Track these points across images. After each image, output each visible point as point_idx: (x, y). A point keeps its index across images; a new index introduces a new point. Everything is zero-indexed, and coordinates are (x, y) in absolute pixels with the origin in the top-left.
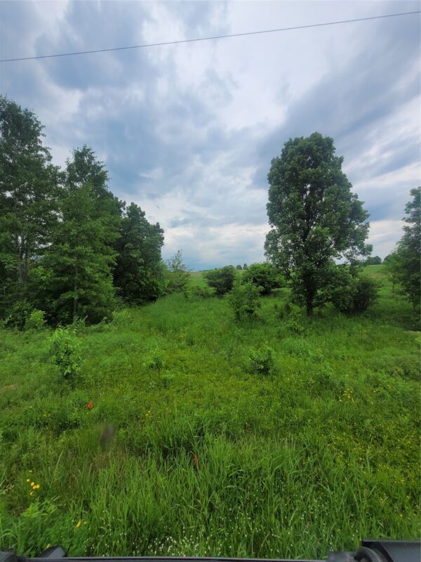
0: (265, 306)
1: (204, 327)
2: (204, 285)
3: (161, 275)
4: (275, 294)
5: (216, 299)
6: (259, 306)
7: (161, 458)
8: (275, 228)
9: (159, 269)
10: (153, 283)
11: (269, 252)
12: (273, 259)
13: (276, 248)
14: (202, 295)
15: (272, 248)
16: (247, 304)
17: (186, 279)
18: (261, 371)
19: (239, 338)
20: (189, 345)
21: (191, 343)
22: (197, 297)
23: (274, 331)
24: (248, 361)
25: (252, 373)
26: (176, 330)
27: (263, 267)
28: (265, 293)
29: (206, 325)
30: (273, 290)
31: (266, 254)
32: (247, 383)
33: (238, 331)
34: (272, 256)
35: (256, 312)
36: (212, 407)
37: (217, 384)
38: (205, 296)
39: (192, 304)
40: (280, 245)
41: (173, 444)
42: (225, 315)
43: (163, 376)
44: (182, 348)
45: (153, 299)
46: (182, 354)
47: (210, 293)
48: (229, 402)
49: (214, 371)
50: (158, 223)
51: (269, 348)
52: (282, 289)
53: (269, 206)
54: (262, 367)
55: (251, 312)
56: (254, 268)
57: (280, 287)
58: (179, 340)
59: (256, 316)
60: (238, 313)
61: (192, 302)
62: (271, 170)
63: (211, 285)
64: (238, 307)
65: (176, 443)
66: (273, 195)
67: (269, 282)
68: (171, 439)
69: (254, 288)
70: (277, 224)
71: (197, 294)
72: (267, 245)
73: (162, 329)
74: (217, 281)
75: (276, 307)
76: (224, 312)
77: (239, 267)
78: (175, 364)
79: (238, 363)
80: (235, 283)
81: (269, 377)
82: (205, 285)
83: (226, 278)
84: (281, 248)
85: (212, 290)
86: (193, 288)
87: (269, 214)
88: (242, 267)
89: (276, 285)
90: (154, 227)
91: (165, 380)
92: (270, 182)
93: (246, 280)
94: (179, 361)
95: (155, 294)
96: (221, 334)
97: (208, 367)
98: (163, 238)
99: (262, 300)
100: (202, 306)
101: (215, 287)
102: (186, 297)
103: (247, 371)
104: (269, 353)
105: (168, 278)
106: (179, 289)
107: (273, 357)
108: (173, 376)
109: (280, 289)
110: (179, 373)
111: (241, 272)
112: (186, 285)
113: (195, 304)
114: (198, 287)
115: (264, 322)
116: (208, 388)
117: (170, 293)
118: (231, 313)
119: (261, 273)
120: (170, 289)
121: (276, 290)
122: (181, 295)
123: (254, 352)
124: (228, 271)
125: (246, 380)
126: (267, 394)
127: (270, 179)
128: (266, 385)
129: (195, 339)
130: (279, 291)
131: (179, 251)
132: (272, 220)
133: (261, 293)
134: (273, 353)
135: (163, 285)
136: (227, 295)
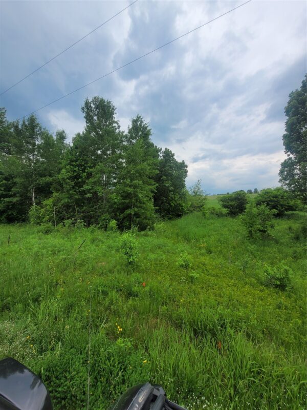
0: (278, 228)
1: (219, 240)
2: (218, 206)
3: (185, 198)
4: (289, 217)
5: (229, 219)
6: (272, 227)
8: (292, 156)
9: (184, 194)
10: (180, 204)
11: (285, 179)
12: (289, 185)
13: (293, 175)
14: (217, 214)
15: (288, 175)
16: (260, 224)
17: (204, 201)
18: (277, 286)
19: (252, 253)
20: (208, 253)
21: (209, 252)
22: (212, 216)
23: (290, 251)
24: (263, 276)
25: (267, 286)
26: (197, 241)
27: (276, 193)
28: (279, 215)
29: (222, 239)
30: (286, 213)
31: (280, 181)
32: (261, 294)
33: (252, 247)
34: (287, 182)
35: (269, 232)
36: (231, 307)
37: (235, 289)
38: (219, 215)
39: (209, 221)
40: (297, 171)
41: (201, 327)
42: (238, 232)
43: (191, 274)
44: (202, 255)
45: (179, 216)
46: (203, 259)
47: (224, 213)
48: (246, 307)
49: (231, 278)
50: (183, 161)
51: (286, 267)
52: (297, 212)
53: (285, 137)
54: (278, 283)
55: (264, 231)
56: (267, 192)
57: (295, 210)
58: (200, 248)
59: (269, 235)
60: (250, 232)
61: (208, 219)
62: (289, 103)
63: (225, 206)
64: (251, 227)
65: (203, 327)
66: (291, 127)
67: (282, 206)
68: (199, 323)
69: (267, 212)
70: (295, 152)
71: (212, 213)
72: (281, 172)
73: (187, 239)
74: (230, 203)
75: (290, 228)
76: (236, 229)
77: (250, 192)
78: (198, 266)
79: (253, 275)
80: (248, 206)
81: (286, 293)
82: (220, 207)
83: (238, 202)
84: (298, 174)
85: (225, 211)
86: (209, 209)
87: (284, 144)
88: (253, 191)
89: (291, 208)
90: (181, 164)
91: (192, 278)
92: (287, 115)
93: (259, 203)
94: (200, 264)
95: (181, 212)
96: (234, 248)
97: (225, 273)
98: (187, 172)
99: (275, 221)
100: (217, 223)
101: (227, 208)
102: (204, 215)
103: (262, 284)
104: (286, 271)
105: (190, 201)
106: (198, 209)
107: (290, 276)
108: (197, 275)
109: (294, 212)
110: (202, 275)
111: (253, 196)
112: (204, 206)
113: (211, 221)
114: (213, 208)
115: (277, 242)
116: (227, 291)
117: (192, 212)
118: (243, 230)
119: (273, 197)
120: (192, 209)
121: (290, 212)
122: (200, 214)
123: (269, 269)
124: (240, 195)
125: (261, 291)
126: (285, 309)
127: (288, 111)
128: (282, 299)
129: (213, 249)
130: (293, 214)
131: (198, 180)
132: (289, 148)
133: (274, 215)
134: (291, 272)
135: (186, 205)
136: (241, 216)
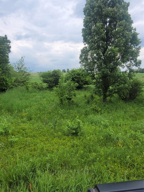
0: (79, 96)
1: (39, 109)
2: (39, 81)
3: (9, 74)
4: (86, 89)
5: (48, 91)
6: (75, 95)
7: (8, 188)
8: (87, 45)
9: (7, 69)
10: (3, 79)
11: (83, 61)
12: (85, 66)
13: (86, 59)
14: (39, 88)
15: (84, 59)
16: (68, 94)
17: (27, 77)
18: (73, 134)
19: (61, 115)
20: (29, 120)
21: (30, 119)
22: (35, 90)
23: (83, 111)
24: (66, 128)
25: (68, 135)
26: (20, 111)
27: (78, 71)
28: (79, 88)
29: (41, 108)
30: (84, 86)
31: (80, 62)
32: (64, 141)
33: (61, 111)
34: (84, 64)
35: (73, 99)
36: (42, 156)
37: (47, 142)
38: (41, 89)
39: (32, 94)
40: (89, 57)
41: (16, 179)
42: (53, 101)
43: (10, 140)
44: (24, 122)
45: (3, 90)
46: (23, 125)
47: (44, 87)
48: (53, 152)
49: (45, 135)
50: (6, 36)
51: (79, 120)
53: (83, 30)
54: (74, 131)
55: (70, 99)
56: (73, 71)
57: (88, 84)
58: (22, 117)
59: (73, 102)
60: (61, 100)
61: (31, 93)
63: (45, 81)
64: (62, 96)
65: (17, 178)
66: (87, 23)
67: (82, 81)
68: (14, 176)
69: (72, 84)
70: (88, 43)
71: (35, 88)
72: (81, 56)
73: (10, 110)
74: (49, 79)
75: (85, 96)
77: (64, 71)
78: (18, 132)
79: (60, 130)
80: (60, 80)
81: (78, 137)
82: (41, 82)
83: (55, 78)
84: (90, 59)
85: (45, 85)
86: (32, 84)
87: (83, 36)
88: (66, 71)
89: (86, 83)
90: (3, 38)
91: (11, 142)
93: (67, 79)
94: (21, 130)
95: (5, 87)
96: (50, 113)
97: (40, 133)
98: (10, 47)
99: (76, 92)
100: (38, 95)
101: (47, 83)
102: (27, 89)
103: (65, 135)
104: (79, 123)
105: (14, 76)
106: (22, 84)
107: (81, 126)
108: (16, 139)
109: (89, 86)
110: (21, 137)
111: (64, 74)
112: (27, 81)
113: (34, 94)
114: (36, 83)
115: (77, 106)
116: (40, 146)
117: (16, 86)
118: (57, 100)
119: (77, 75)
120: (16, 84)
121: (86, 86)
122: (24, 88)
123: (70, 123)
124: (56, 72)
125: (64, 139)
126: (76, 147)
128: (76, 141)
129: (33, 116)
130: (88, 87)
131: (22, 57)
132: (85, 40)
133: (76, 87)
134: (81, 123)
135: (10, 81)
136: (55, 88)
